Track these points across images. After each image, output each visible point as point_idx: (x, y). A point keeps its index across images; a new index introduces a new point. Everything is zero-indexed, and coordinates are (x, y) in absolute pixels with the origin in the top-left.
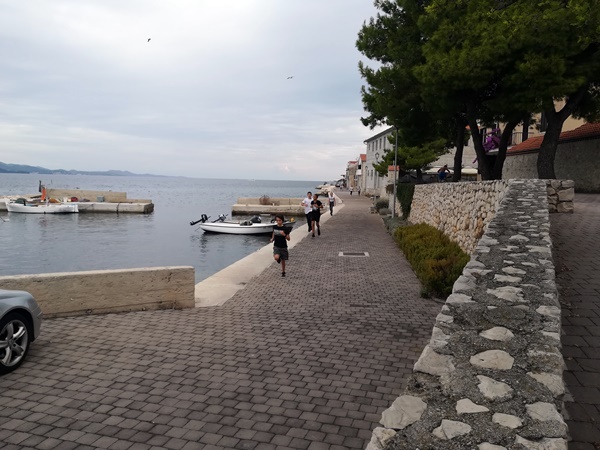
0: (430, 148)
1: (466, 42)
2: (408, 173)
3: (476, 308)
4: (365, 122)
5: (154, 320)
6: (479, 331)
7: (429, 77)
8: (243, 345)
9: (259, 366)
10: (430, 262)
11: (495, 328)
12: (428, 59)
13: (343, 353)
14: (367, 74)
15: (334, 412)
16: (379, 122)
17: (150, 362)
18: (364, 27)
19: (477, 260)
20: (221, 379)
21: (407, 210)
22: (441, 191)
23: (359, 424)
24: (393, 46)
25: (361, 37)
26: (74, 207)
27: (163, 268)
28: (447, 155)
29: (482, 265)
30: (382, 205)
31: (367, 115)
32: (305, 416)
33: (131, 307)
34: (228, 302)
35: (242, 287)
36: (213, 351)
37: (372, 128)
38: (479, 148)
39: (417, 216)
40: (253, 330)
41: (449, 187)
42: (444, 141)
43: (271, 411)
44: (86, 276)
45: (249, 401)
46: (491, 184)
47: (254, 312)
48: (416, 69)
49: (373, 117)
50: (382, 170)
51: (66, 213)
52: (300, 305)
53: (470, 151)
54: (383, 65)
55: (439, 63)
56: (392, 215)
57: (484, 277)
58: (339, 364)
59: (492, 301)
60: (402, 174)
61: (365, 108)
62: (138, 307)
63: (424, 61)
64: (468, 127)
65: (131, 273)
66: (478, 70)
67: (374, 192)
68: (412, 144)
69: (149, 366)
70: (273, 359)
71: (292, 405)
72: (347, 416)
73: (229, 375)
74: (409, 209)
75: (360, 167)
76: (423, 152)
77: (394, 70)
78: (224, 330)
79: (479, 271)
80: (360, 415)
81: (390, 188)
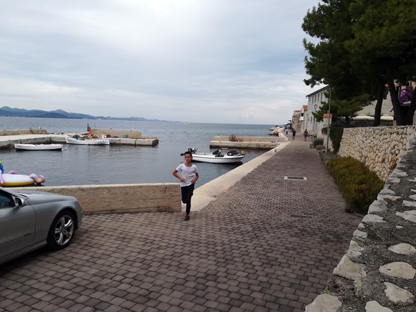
0: (356, 101)
1: (387, 22)
2: (339, 119)
3: (387, 227)
4: (307, 83)
5: (154, 219)
6: (388, 246)
7: (357, 49)
8: (213, 240)
9: (223, 256)
10: (353, 186)
11: (401, 244)
12: (356, 35)
13: (285, 250)
14: (309, 47)
15: (276, 294)
16: (318, 82)
17: (150, 248)
18: (308, 14)
19: (389, 188)
20: (197, 263)
21: (337, 146)
22: (364, 133)
23: (293, 304)
24: (330, 27)
25: (305, 21)
26: (107, 141)
27: (161, 184)
28: (369, 106)
29: (393, 192)
30: (318, 143)
31: (309, 77)
32: (254, 295)
33: (140, 210)
34: (204, 209)
35: (214, 199)
36: (192, 243)
37: (312, 87)
38: (396, 101)
39: (344, 151)
40: (220, 229)
41: (370, 130)
42: (368, 95)
43: (230, 289)
44: (112, 188)
45: (215, 281)
46: (403, 128)
47: (221, 217)
48: (347, 43)
49: (313, 79)
50: (319, 117)
51: (102, 145)
52: (254, 213)
53: (387, 103)
54: (322, 41)
55: (365, 37)
56: (326, 150)
57: (395, 202)
58: (281, 258)
59: (400, 222)
60: (334, 120)
61: (307, 72)
62: (144, 210)
63: (353, 37)
64: (387, 85)
65: (141, 187)
66: (396, 42)
67: (313, 133)
68: (342, 98)
69: (149, 251)
70: (234, 251)
71: (246, 286)
72: (285, 298)
73: (202, 261)
74: (339, 146)
75: (302, 115)
76: (351, 104)
77: (330, 44)
78: (200, 228)
79: (390, 197)
80: (295, 297)
81: (324, 131)
